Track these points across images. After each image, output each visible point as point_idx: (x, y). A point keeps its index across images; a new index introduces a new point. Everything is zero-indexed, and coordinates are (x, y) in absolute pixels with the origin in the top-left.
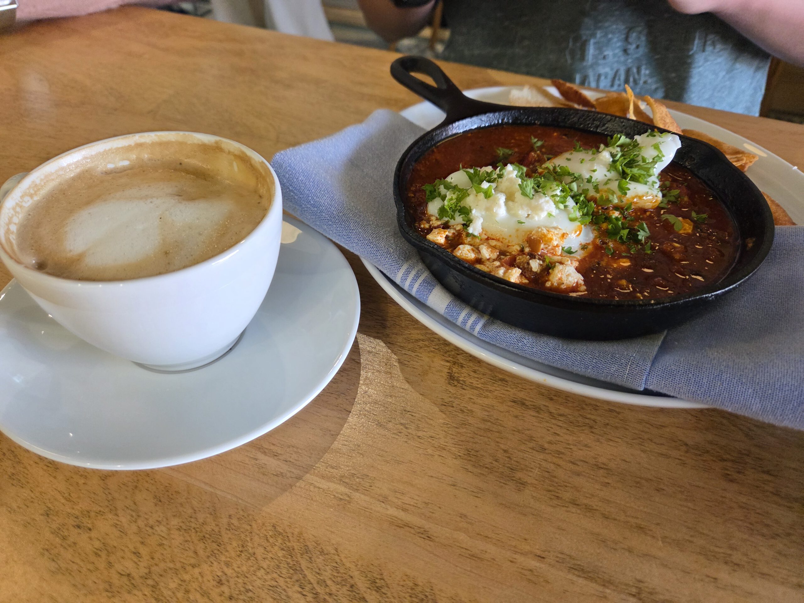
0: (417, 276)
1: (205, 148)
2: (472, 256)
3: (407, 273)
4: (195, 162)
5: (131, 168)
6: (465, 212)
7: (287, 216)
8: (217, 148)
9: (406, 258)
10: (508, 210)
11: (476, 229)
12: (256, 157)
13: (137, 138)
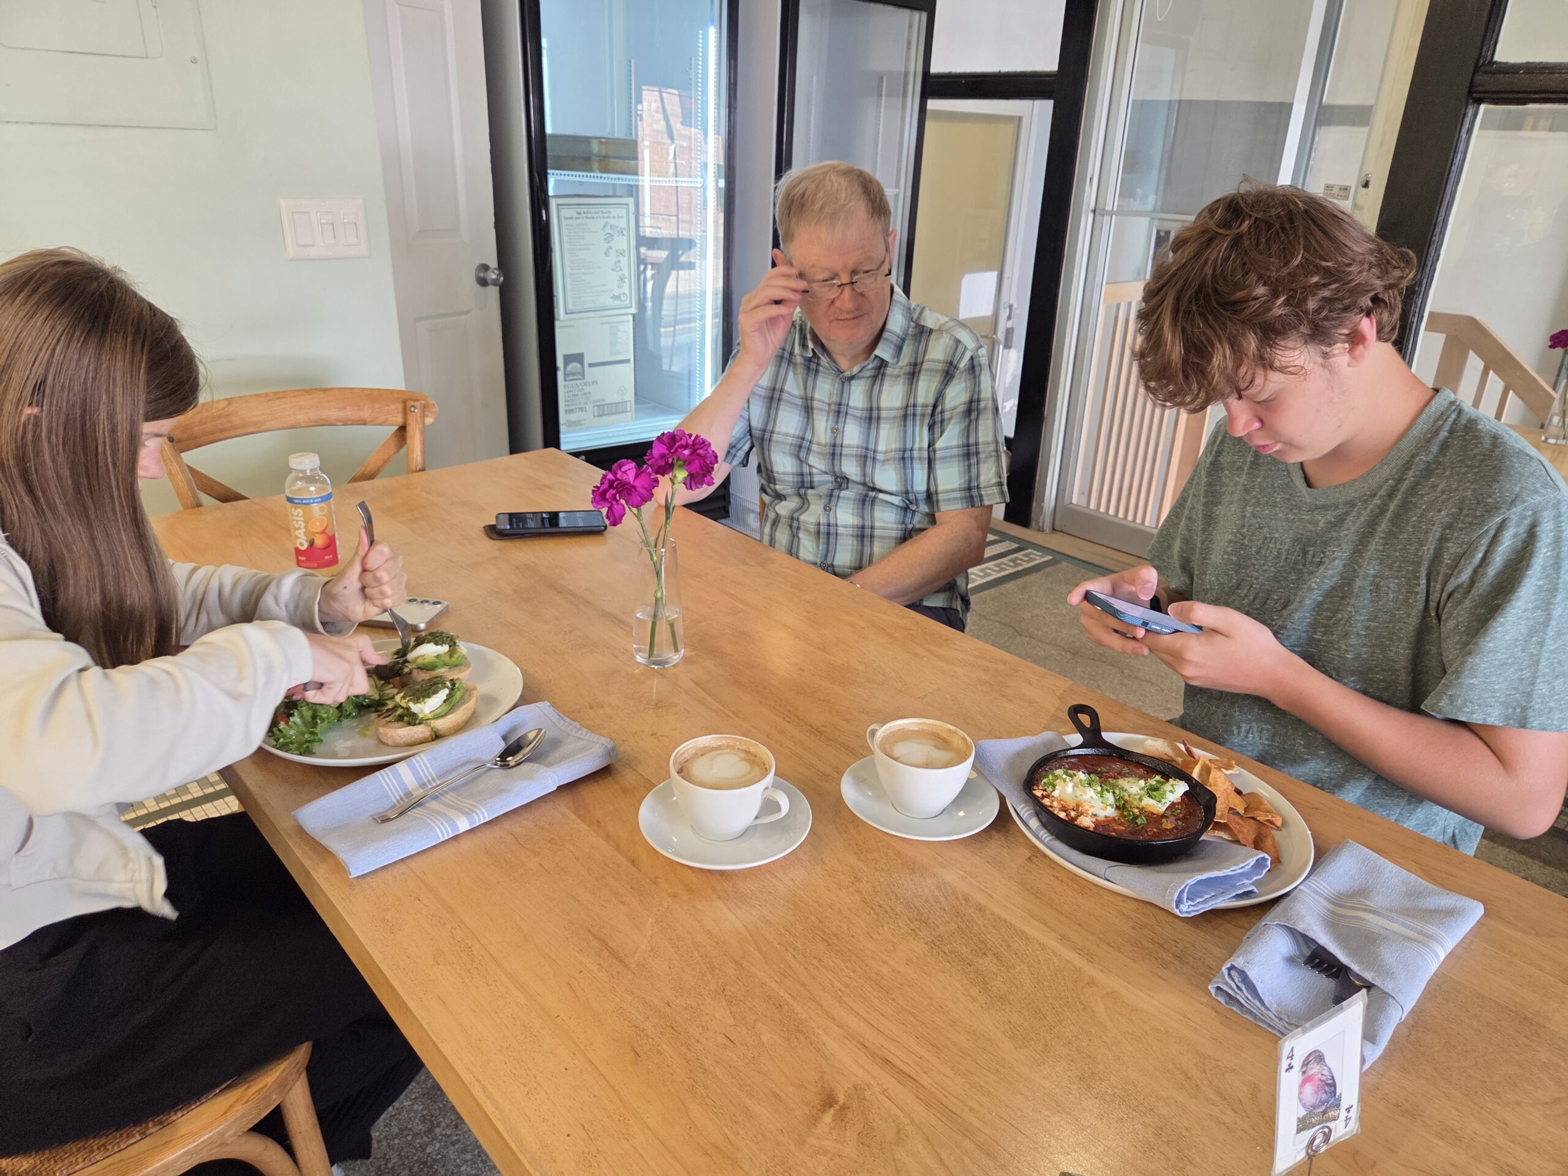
0: (1027, 811)
1: (950, 731)
2: (1049, 804)
3: (1024, 808)
4: (944, 735)
5: (918, 731)
6: (1054, 786)
7: (974, 767)
8: (955, 732)
9: (1026, 802)
10: (1074, 790)
11: (1056, 794)
12: (969, 740)
13: (925, 720)
